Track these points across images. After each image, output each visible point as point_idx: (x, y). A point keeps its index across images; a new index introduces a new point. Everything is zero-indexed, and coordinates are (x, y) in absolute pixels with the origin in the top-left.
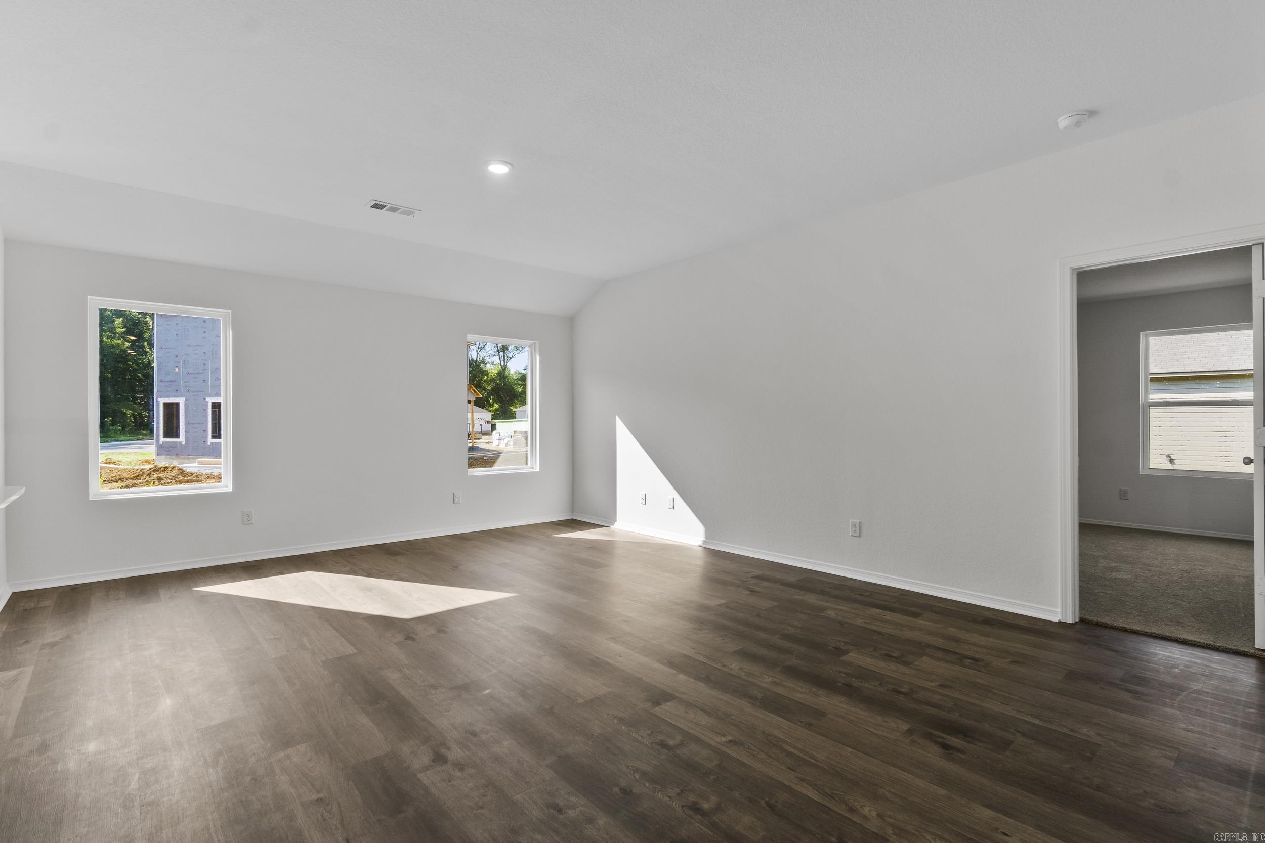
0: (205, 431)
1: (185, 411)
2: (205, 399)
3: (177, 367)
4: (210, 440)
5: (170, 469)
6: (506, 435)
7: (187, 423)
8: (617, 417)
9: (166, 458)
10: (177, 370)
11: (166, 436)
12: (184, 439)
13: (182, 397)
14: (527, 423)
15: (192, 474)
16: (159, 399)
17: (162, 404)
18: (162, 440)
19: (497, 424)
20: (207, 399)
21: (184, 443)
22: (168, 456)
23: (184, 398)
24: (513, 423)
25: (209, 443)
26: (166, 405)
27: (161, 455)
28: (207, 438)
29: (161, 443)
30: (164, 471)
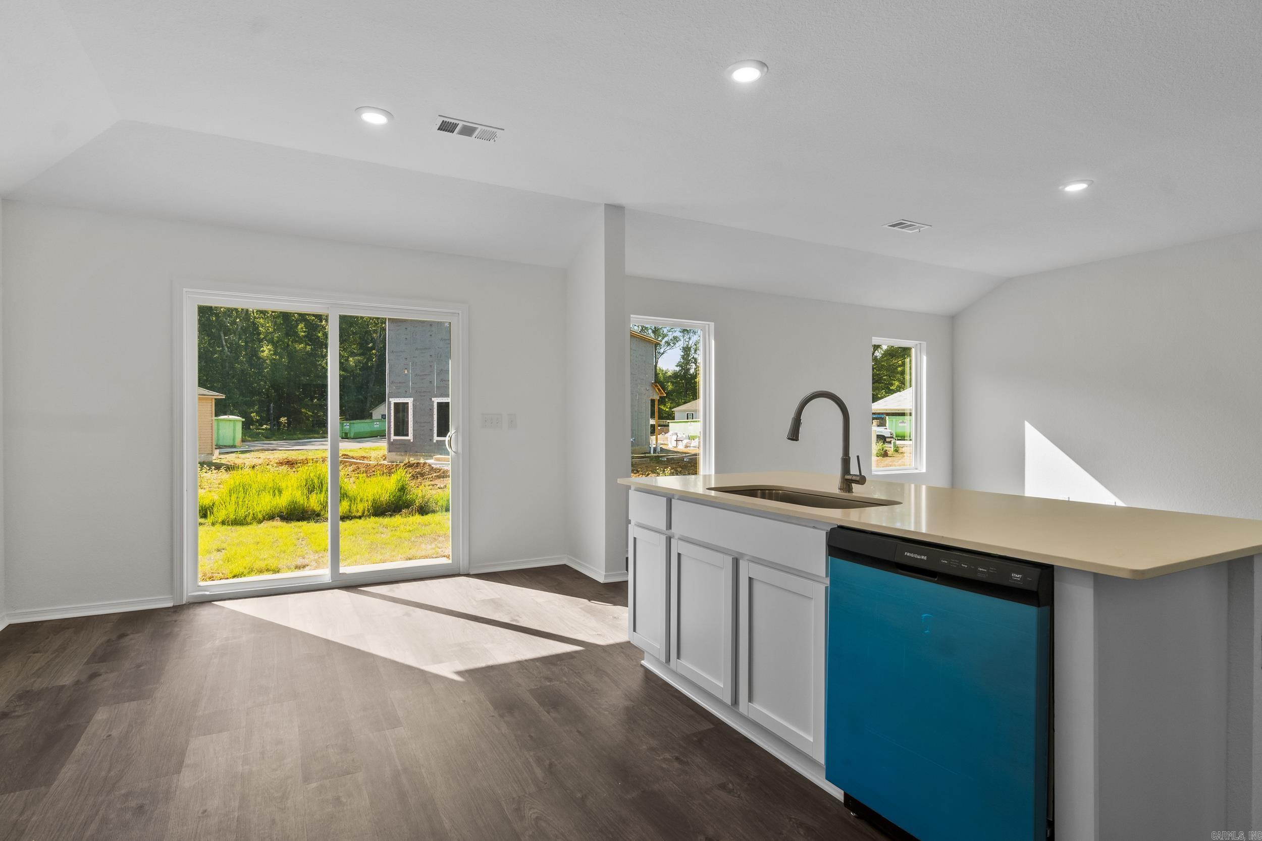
0: (432, 430)
1: (413, 411)
2: (431, 399)
3: (406, 369)
4: (436, 438)
5: (422, 465)
6: (684, 436)
7: (415, 422)
8: (1026, 423)
9: (396, 454)
10: (406, 372)
11: (396, 434)
12: (412, 436)
13: (410, 397)
14: (700, 423)
15: (440, 470)
16: (390, 399)
17: (393, 404)
18: (393, 437)
19: (670, 424)
20: (433, 399)
21: (412, 441)
22: (399, 453)
23: (412, 399)
24: (689, 423)
25: (435, 441)
26: (396, 404)
27: (391, 452)
28: (432, 436)
29: (392, 441)
30: (417, 466)
